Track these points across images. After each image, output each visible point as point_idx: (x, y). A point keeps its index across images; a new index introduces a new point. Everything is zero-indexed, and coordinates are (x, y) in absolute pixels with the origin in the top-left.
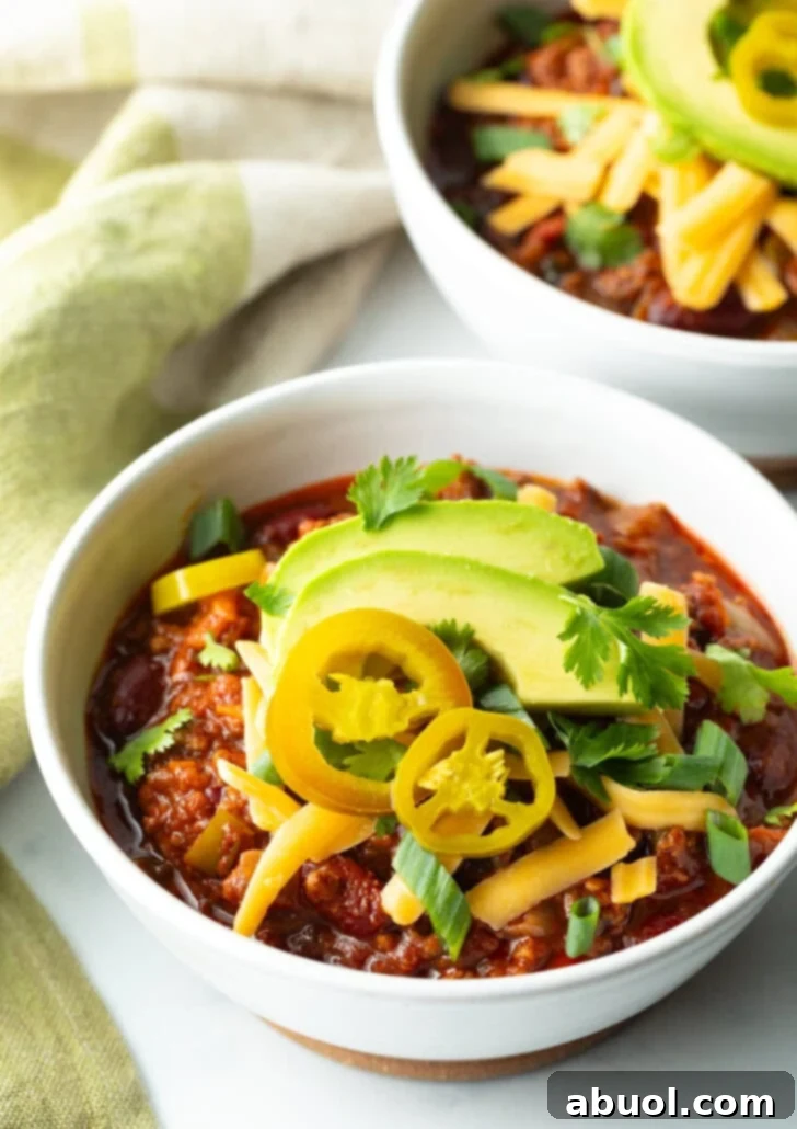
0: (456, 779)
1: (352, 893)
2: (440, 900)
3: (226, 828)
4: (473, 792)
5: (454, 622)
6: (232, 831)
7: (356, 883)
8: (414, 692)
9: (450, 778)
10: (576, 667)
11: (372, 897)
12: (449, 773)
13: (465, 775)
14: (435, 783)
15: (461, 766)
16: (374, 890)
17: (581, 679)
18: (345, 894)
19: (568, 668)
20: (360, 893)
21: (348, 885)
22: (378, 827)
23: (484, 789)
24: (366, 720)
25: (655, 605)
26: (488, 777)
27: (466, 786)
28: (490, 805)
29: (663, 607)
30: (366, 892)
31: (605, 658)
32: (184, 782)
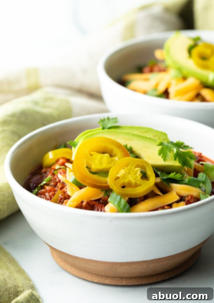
0: (127, 174)
1: (96, 208)
2: (122, 206)
3: (60, 195)
4: (131, 177)
5: (127, 145)
6: (62, 196)
7: (97, 206)
8: (115, 158)
9: (125, 174)
10: (162, 155)
11: (102, 209)
12: (124, 172)
13: (129, 173)
14: (120, 175)
15: (128, 171)
16: (103, 207)
17: (163, 159)
18: (94, 208)
19: (160, 155)
20: (99, 208)
21: (95, 206)
22: (104, 194)
23: (135, 177)
24: (101, 163)
25: (184, 145)
26: (136, 174)
27: (129, 176)
28: (136, 180)
29: (186, 145)
30: (100, 207)
31: (170, 152)
32: (49, 190)
